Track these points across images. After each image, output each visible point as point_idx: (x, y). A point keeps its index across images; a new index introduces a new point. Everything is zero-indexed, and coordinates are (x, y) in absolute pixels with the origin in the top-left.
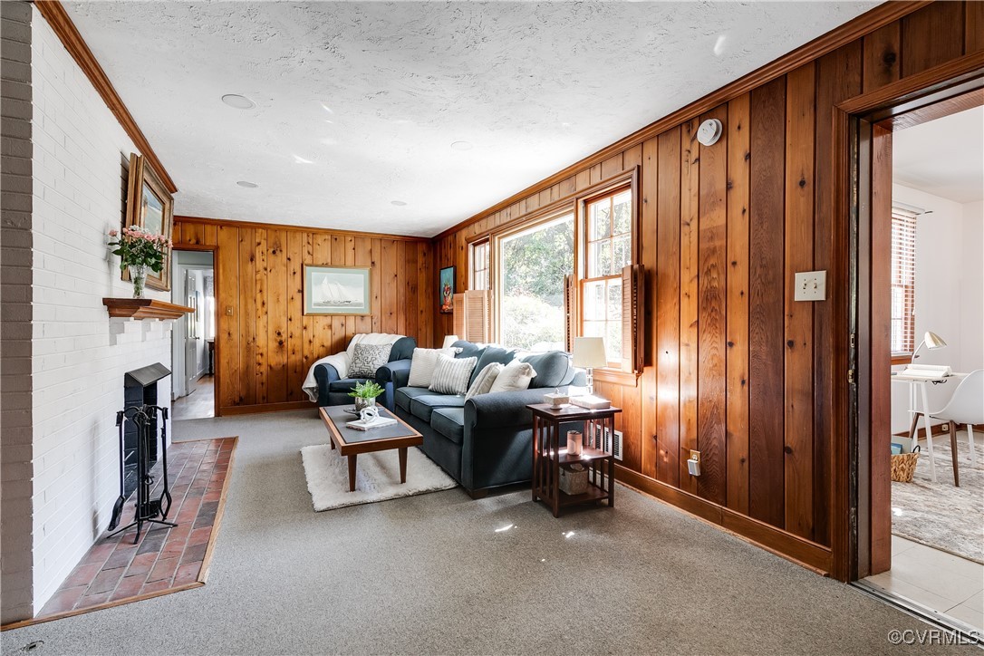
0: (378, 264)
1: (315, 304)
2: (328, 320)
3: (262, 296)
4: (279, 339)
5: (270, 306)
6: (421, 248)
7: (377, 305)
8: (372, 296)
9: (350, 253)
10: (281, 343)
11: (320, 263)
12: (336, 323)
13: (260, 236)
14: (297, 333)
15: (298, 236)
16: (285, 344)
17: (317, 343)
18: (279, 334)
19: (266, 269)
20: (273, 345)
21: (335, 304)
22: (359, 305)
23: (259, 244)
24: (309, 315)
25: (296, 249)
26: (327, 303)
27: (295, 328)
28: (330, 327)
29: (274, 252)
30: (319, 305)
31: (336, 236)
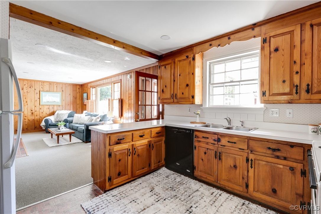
0: (64, 91)
1: (44, 102)
2: (48, 106)
3: (26, 100)
4: (32, 112)
5: (29, 103)
6: (78, 87)
7: (64, 103)
8: (62, 100)
9: (55, 88)
11: (46, 91)
12: (51, 107)
13: (25, 82)
14: (38, 110)
15: (38, 83)
16: (34, 113)
17: (44, 113)
18: (32, 110)
19: (27, 92)
20: (30, 114)
21: (50, 102)
22: (58, 102)
23: (25, 85)
24: (41, 105)
25: (38, 87)
26: (48, 102)
27: (37, 109)
28: (49, 108)
29: (30, 87)
30: (45, 102)
31: (50, 83)
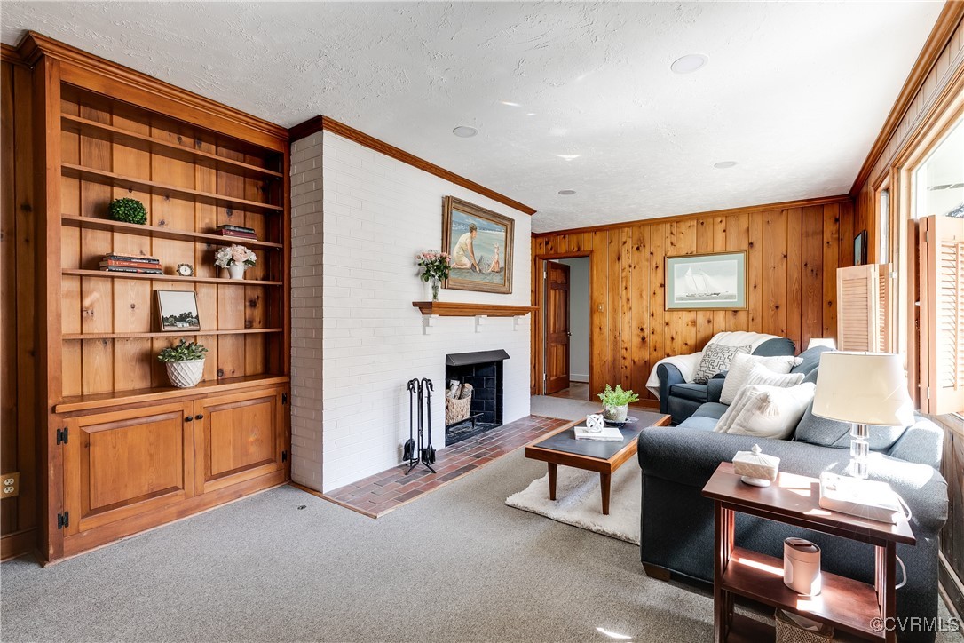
0: (758, 246)
1: (678, 299)
2: (692, 315)
3: (627, 293)
4: (642, 335)
5: (634, 302)
7: (756, 296)
8: (750, 285)
9: (720, 236)
10: (643, 339)
11: (684, 253)
12: (701, 319)
13: (626, 235)
14: (658, 329)
15: (661, 227)
16: (647, 340)
17: (679, 341)
18: (642, 329)
19: (630, 266)
20: (637, 341)
21: (700, 297)
22: (731, 297)
23: (625, 243)
24: (671, 310)
25: (659, 242)
26: (692, 297)
27: (657, 324)
28: (694, 323)
29: (638, 249)
30: (682, 299)
31: (702, 220)
